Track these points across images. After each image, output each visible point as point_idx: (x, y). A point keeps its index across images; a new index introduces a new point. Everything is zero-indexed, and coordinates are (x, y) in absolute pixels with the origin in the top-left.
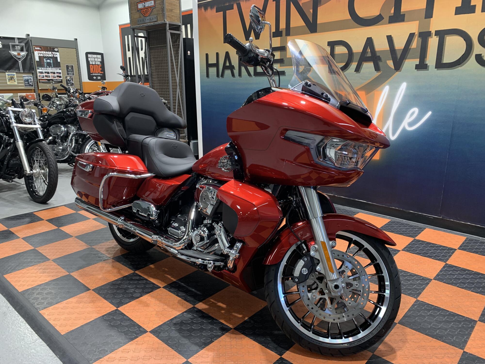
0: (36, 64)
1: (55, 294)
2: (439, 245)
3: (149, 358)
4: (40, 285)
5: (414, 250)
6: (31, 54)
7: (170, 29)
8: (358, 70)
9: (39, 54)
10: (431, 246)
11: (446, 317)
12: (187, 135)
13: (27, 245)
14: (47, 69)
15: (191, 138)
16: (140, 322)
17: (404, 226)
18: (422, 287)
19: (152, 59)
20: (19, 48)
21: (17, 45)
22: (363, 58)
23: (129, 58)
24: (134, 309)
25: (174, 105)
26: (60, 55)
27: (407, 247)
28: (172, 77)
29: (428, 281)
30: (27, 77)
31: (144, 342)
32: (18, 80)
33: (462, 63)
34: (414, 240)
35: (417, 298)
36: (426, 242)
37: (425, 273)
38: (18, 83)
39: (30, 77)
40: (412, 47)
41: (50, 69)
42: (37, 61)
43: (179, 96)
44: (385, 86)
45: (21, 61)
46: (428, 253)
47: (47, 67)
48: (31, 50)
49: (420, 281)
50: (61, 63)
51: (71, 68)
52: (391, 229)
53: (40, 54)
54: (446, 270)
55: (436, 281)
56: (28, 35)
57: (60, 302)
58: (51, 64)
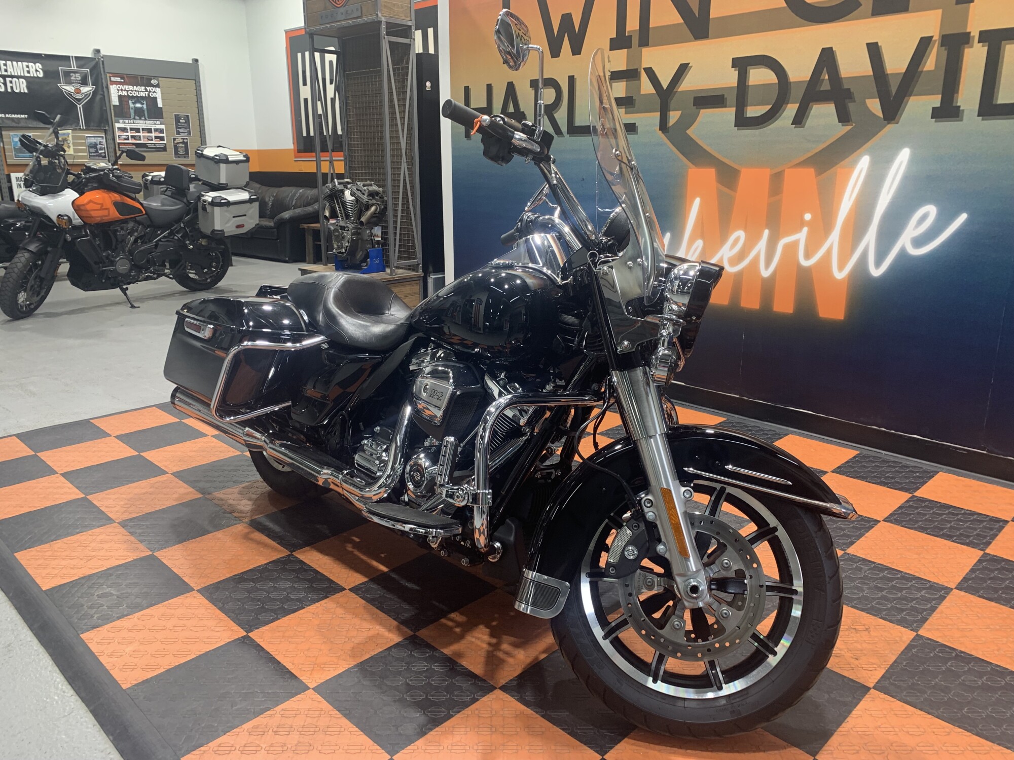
0: (112, 111)
1: (118, 597)
2: (968, 510)
3: (307, 748)
4: (89, 577)
5: (910, 519)
6: (104, 92)
7: (388, 34)
8: (799, 121)
9: (118, 90)
10: (950, 513)
11: (985, 678)
12: (420, 261)
13: (69, 488)
14: (136, 121)
15: (431, 269)
16: (293, 667)
17: (889, 466)
18: (929, 606)
19: (350, 98)
20: (79, 77)
21: (75, 72)
22: (812, 94)
23: (306, 100)
24: (283, 637)
25: (393, 198)
26: (162, 93)
27: (896, 514)
28: (391, 138)
29: (943, 592)
30: (93, 138)
31: (298, 712)
32: (74, 144)
34: (911, 498)
35: (917, 631)
36: (940, 503)
37: (936, 574)
38: (75, 150)
39: (100, 138)
40: (926, 68)
41: (141, 122)
42: (114, 106)
43: (405, 177)
45: (82, 106)
46: (942, 529)
47: (134, 119)
48: (102, 83)
49: (924, 591)
50: (163, 110)
51: (184, 121)
52: (861, 472)
53: (122, 90)
54: (985, 568)
55: (963, 593)
56: (98, 51)
57: (127, 615)
58: (144, 111)
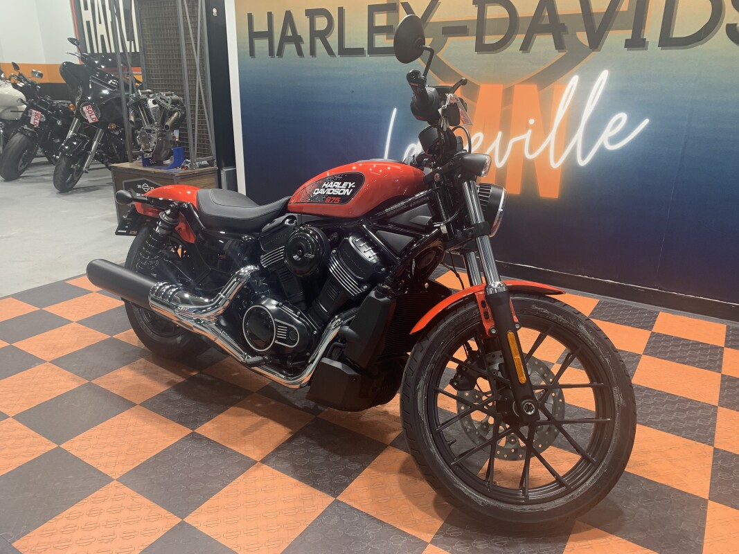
8: (525, 47)
12: (215, 158)
15: (223, 164)
19: (145, 20)
22: (536, 26)
25: (191, 106)
28: (187, 55)
33: (703, 38)
40: (621, 10)
43: (199, 88)
44: (572, 76)
